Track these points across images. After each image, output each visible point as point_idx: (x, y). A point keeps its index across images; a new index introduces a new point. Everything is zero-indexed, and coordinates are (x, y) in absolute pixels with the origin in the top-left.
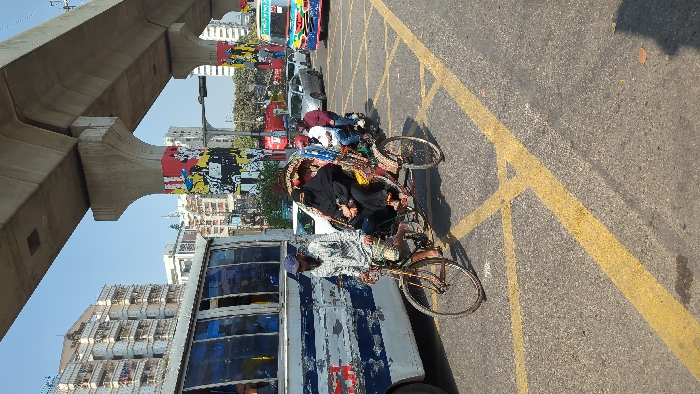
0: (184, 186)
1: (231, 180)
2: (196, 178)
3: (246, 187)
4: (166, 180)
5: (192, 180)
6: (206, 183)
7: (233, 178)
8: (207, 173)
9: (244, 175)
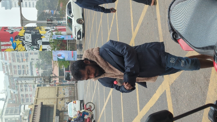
1: (37, 43)
2: (18, 42)
3: (45, 47)
6: (23, 45)
9: (44, 40)
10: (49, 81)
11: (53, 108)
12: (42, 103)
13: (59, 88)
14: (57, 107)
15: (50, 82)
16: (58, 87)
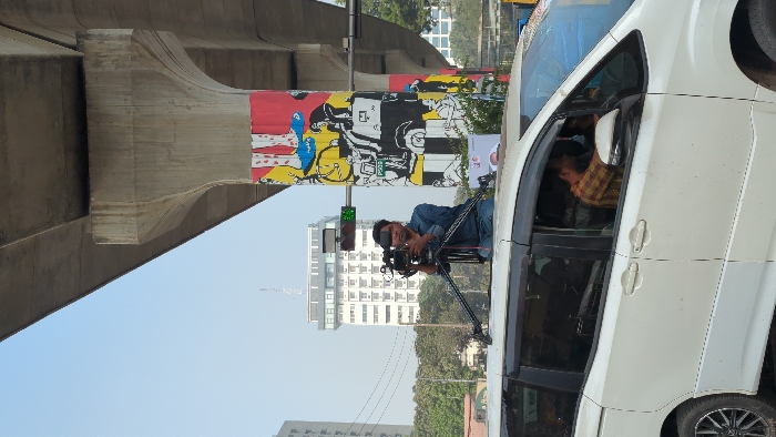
0: (295, 161)
1: (403, 143)
2: (324, 137)
3: (435, 162)
4: (259, 141)
5: (312, 142)
6: (345, 151)
7: (407, 138)
8: (349, 125)
9: (434, 129)
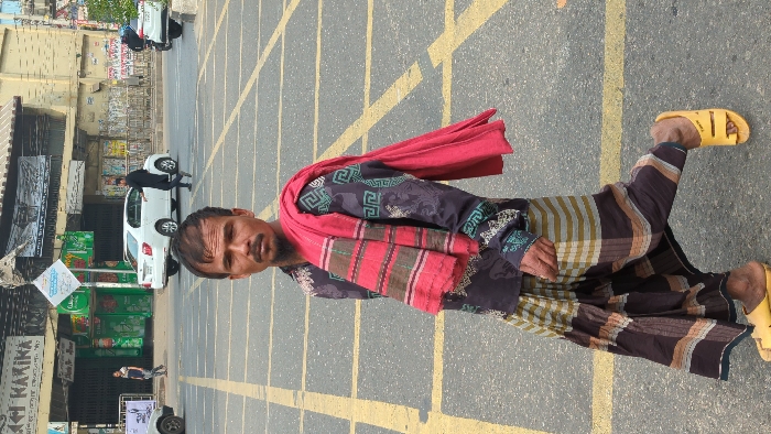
10: (48, 8)
11: (62, 121)
12: (18, 100)
13: (91, 41)
14: (78, 118)
15: (55, 17)
16: (85, 36)
